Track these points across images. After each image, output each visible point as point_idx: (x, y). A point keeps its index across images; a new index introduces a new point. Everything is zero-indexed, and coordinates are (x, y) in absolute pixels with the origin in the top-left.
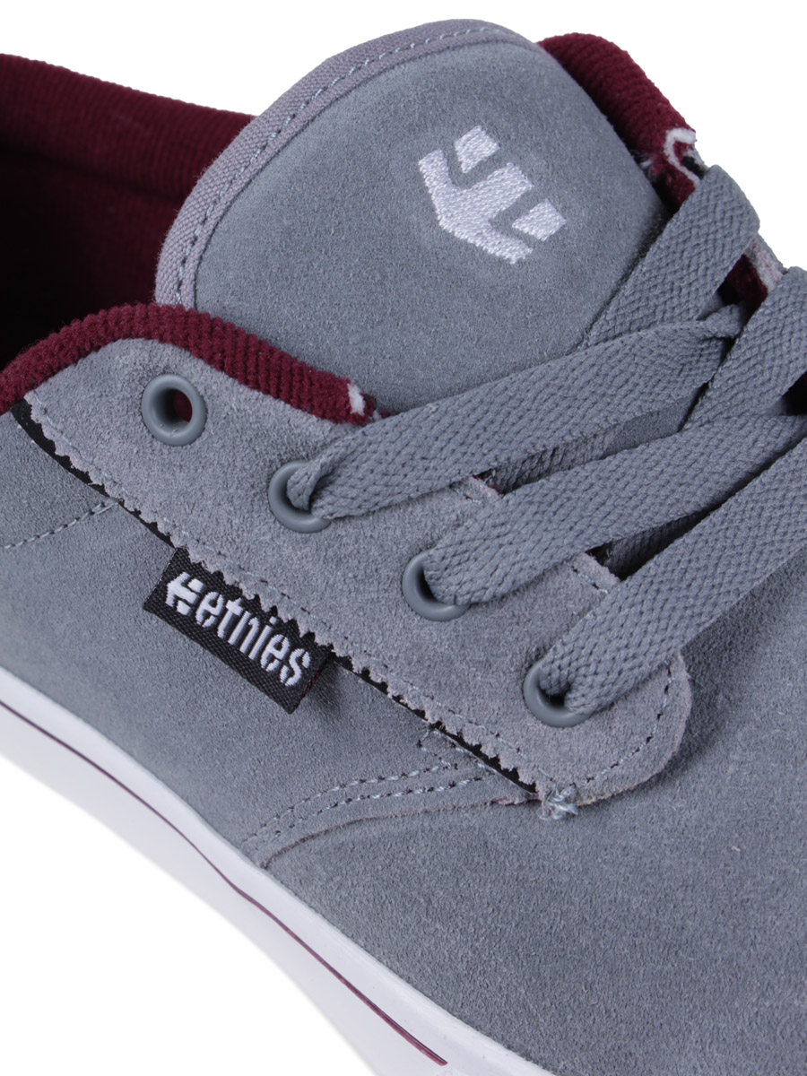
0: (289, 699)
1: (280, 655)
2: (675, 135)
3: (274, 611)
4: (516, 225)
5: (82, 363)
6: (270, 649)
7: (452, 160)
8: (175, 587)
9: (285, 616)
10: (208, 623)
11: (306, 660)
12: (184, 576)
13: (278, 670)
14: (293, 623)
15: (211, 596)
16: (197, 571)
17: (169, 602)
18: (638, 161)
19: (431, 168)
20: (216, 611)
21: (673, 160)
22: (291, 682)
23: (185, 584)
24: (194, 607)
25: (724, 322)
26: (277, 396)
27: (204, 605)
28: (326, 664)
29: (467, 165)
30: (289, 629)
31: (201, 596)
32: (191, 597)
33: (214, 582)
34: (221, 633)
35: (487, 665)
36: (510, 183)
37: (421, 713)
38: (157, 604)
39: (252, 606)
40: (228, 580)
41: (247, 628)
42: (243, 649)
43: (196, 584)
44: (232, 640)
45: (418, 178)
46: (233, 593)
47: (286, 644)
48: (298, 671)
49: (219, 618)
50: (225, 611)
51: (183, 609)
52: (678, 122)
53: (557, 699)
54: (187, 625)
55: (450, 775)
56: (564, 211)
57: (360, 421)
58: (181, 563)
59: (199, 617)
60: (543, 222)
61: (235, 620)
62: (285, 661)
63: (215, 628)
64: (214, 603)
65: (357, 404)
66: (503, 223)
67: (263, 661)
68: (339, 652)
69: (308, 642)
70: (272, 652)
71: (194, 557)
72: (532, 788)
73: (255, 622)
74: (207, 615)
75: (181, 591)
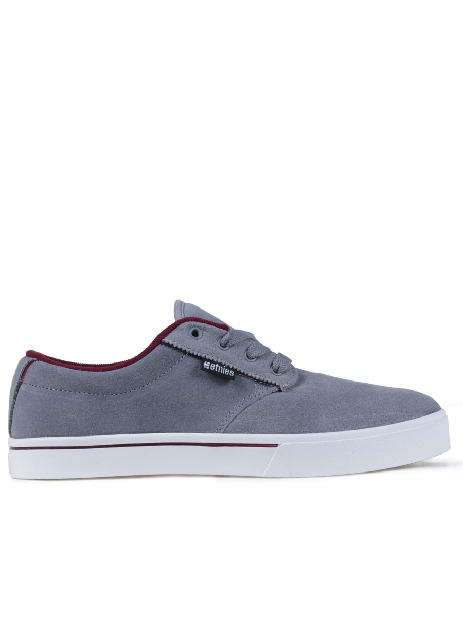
3: (225, 365)
5: (178, 328)
6: (226, 371)
8: (205, 364)
9: (227, 365)
10: (213, 369)
11: (233, 372)
12: (206, 362)
13: (229, 375)
14: (229, 366)
15: (212, 364)
16: (208, 360)
17: (205, 367)
20: (214, 367)
22: (232, 375)
24: (210, 367)
27: (212, 366)
28: (237, 372)
30: (228, 367)
31: (210, 365)
33: (212, 362)
35: (264, 367)
37: (255, 378)
38: (203, 368)
39: (220, 364)
40: (215, 360)
41: (221, 369)
42: (221, 372)
43: (209, 363)
44: (219, 371)
46: (215, 363)
47: (228, 370)
49: (215, 368)
50: (215, 367)
51: (208, 368)
53: (276, 372)
54: (209, 371)
55: (262, 390)
58: (205, 360)
59: (211, 368)
61: (218, 368)
62: (229, 373)
63: (215, 370)
68: (238, 369)
69: (232, 369)
70: (227, 372)
71: (207, 358)
72: (279, 386)
73: (222, 367)
74: (212, 368)
75: (206, 365)
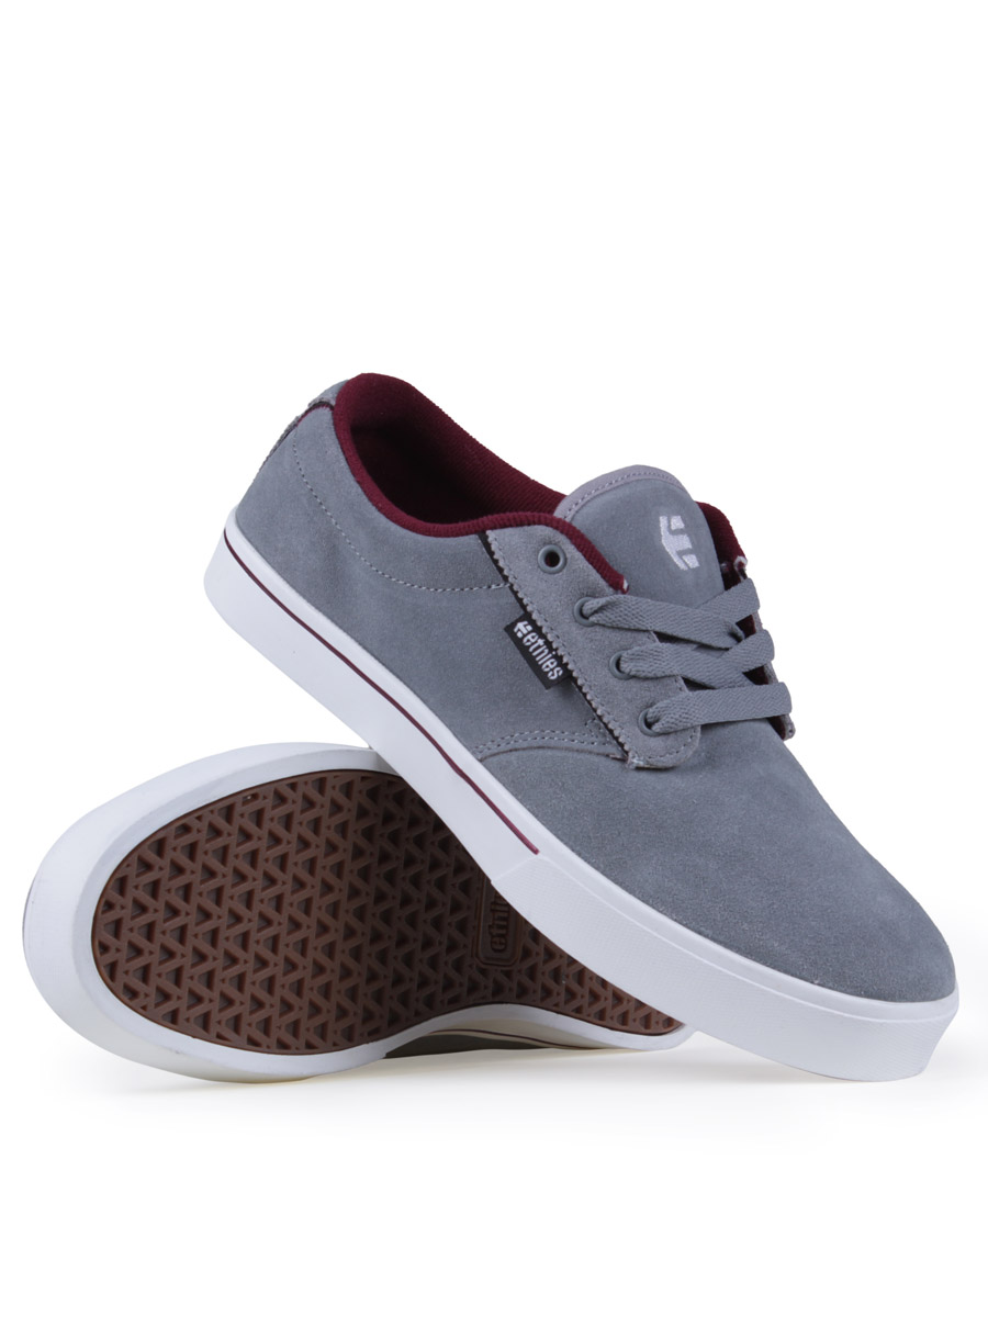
0: (547, 683)
1: (552, 667)
2: (740, 558)
3: (556, 650)
4: (684, 557)
5: (526, 528)
6: (548, 663)
7: (669, 522)
8: (520, 625)
9: (560, 652)
10: (528, 644)
11: (561, 673)
12: (526, 623)
13: (548, 672)
14: (561, 657)
15: (534, 634)
16: (532, 622)
17: (516, 630)
18: (720, 562)
19: (663, 521)
20: (533, 641)
21: (736, 568)
22: (552, 678)
23: (525, 626)
24: (525, 636)
25: (740, 633)
26: (598, 571)
27: (529, 637)
28: (568, 679)
29: (673, 528)
30: (559, 658)
31: (529, 633)
32: (525, 632)
33: (537, 630)
34: (531, 650)
35: (630, 701)
36: (685, 542)
37: (595, 710)
38: (510, 629)
39: (548, 644)
40: (544, 631)
41: (543, 652)
42: (538, 659)
43: (529, 628)
44: (535, 654)
45: (659, 521)
46: (542, 636)
47: (555, 664)
48: (556, 676)
49: (533, 644)
50: (536, 642)
51: (520, 635)
52: (742, 554)
53: (649, 725)
54: (518, 642)
55: (594, 739)
56: (699, 561)
57: (624, 592)
58: (527, 617)
59: (525, 640)
60: (692, 561)
61: (539, 647)
62: (552, 670)
63: (529, 647)
64: (533, 637)
65: (625, 586)
66: (681, 554)
67: (544, 666)
68: (575, 674)
69: (564, 666)
70: (549, 665)
71: (534, 616)
72: (627, 752)
73: (547, 651)
74: (528, 641)
75: (522, 628)
